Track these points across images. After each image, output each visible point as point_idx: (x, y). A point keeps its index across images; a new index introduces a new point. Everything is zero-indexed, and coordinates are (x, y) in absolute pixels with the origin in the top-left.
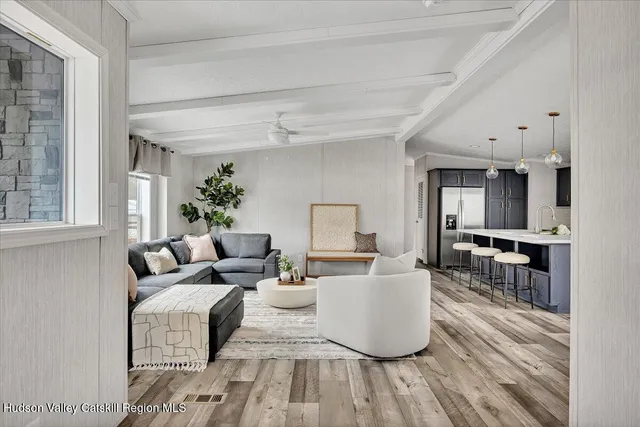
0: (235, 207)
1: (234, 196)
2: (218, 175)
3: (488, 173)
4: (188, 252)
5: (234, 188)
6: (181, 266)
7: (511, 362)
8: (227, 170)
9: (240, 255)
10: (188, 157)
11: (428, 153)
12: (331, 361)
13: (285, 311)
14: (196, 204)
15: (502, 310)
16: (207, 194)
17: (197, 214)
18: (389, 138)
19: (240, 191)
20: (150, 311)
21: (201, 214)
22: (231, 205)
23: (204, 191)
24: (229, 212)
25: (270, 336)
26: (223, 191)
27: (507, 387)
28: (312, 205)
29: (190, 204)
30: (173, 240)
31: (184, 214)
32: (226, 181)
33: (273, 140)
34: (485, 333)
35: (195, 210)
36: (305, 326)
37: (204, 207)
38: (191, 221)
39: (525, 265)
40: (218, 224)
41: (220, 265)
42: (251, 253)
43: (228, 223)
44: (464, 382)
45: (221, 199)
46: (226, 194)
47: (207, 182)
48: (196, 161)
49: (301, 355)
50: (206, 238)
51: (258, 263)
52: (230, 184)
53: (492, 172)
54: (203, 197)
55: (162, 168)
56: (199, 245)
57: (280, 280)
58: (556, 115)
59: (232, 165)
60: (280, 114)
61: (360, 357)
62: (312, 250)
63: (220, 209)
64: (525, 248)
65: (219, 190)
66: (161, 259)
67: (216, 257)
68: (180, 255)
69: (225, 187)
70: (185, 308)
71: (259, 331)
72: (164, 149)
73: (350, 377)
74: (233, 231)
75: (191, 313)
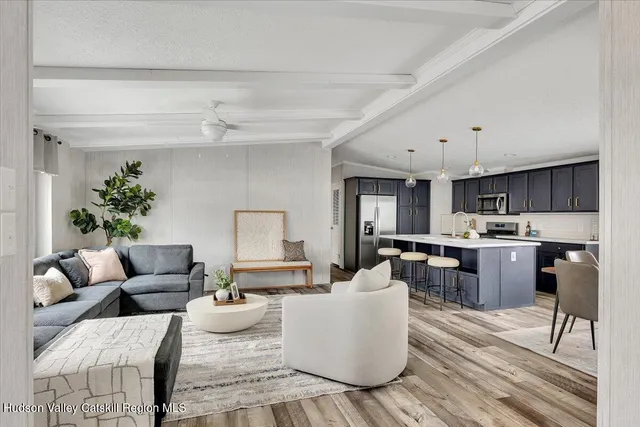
0: (144, 212)
1: (142, 200)
2: (120, 174)
3: (407, 183)
4: (85, 272)
5: (142, 191)
6: (78, 291)
7: (488, 370)
8: (133, 170)
9: (156, 272)
10: (79, 150)
11: (345, 162)
12: (315, 400)
13: (226, 337)
14: (92, 210)
15: (439, 312)
16: (108, 198)
17: (94, 223)
18: (317, 143)
19: (150, 196)
20: (54, 370)
21: (100, 222)
22: (138, 211)
23: (103, 194)
24: (137, 220)
25: (224, 375)
26: (129, 194)
27: (504, 401)
28: (236, 212)
29: (84, 210)
30: (63, 257)
31: (76, 223)
32: (132, 182)
33: (207, 135)
34: (443, 339)
35: (91, 218)
36: (259, 354)
37: (103, 214)
38: (84, 231)
39: (455, 268)
40: (122, 234)
41: (130, 285)
42: (171, 268)
43: (135, 233)
44: (464, 403)
45: (126, 204)
46: (131, 198)
47: (107, 183)
48: (89, 157)
49: (276, 397)
50: (110, 253)
51: (180, 280)
52: (138, 186)
53: (411, 181)
54: (102, 201)
55: (46, 163)
56: (100, 261)
57: (215, 299)
58: (479, 129)
59: (139, 164)
60: (217, 104)
61: (344, 388)
62: (237, 261)
63: (124, 217)
64: (451, 252)
65: (124, 193)
66: (51, 284)
67: (124, 276)
68: (74, 275)
69: (131, 190)
70: (114, 360)
71: (206, 368)
72: (48, 138)
73: (348, 419)
74: (140, 242)
75: (126, 366)
